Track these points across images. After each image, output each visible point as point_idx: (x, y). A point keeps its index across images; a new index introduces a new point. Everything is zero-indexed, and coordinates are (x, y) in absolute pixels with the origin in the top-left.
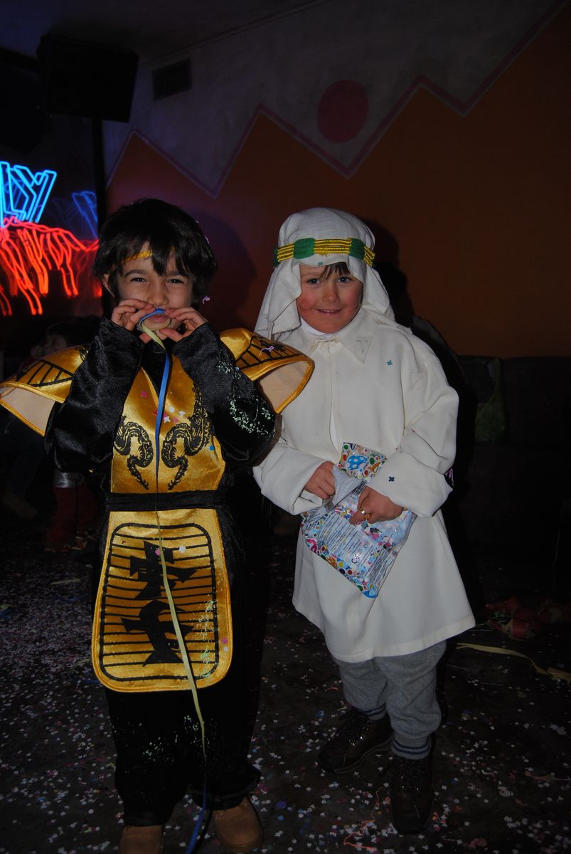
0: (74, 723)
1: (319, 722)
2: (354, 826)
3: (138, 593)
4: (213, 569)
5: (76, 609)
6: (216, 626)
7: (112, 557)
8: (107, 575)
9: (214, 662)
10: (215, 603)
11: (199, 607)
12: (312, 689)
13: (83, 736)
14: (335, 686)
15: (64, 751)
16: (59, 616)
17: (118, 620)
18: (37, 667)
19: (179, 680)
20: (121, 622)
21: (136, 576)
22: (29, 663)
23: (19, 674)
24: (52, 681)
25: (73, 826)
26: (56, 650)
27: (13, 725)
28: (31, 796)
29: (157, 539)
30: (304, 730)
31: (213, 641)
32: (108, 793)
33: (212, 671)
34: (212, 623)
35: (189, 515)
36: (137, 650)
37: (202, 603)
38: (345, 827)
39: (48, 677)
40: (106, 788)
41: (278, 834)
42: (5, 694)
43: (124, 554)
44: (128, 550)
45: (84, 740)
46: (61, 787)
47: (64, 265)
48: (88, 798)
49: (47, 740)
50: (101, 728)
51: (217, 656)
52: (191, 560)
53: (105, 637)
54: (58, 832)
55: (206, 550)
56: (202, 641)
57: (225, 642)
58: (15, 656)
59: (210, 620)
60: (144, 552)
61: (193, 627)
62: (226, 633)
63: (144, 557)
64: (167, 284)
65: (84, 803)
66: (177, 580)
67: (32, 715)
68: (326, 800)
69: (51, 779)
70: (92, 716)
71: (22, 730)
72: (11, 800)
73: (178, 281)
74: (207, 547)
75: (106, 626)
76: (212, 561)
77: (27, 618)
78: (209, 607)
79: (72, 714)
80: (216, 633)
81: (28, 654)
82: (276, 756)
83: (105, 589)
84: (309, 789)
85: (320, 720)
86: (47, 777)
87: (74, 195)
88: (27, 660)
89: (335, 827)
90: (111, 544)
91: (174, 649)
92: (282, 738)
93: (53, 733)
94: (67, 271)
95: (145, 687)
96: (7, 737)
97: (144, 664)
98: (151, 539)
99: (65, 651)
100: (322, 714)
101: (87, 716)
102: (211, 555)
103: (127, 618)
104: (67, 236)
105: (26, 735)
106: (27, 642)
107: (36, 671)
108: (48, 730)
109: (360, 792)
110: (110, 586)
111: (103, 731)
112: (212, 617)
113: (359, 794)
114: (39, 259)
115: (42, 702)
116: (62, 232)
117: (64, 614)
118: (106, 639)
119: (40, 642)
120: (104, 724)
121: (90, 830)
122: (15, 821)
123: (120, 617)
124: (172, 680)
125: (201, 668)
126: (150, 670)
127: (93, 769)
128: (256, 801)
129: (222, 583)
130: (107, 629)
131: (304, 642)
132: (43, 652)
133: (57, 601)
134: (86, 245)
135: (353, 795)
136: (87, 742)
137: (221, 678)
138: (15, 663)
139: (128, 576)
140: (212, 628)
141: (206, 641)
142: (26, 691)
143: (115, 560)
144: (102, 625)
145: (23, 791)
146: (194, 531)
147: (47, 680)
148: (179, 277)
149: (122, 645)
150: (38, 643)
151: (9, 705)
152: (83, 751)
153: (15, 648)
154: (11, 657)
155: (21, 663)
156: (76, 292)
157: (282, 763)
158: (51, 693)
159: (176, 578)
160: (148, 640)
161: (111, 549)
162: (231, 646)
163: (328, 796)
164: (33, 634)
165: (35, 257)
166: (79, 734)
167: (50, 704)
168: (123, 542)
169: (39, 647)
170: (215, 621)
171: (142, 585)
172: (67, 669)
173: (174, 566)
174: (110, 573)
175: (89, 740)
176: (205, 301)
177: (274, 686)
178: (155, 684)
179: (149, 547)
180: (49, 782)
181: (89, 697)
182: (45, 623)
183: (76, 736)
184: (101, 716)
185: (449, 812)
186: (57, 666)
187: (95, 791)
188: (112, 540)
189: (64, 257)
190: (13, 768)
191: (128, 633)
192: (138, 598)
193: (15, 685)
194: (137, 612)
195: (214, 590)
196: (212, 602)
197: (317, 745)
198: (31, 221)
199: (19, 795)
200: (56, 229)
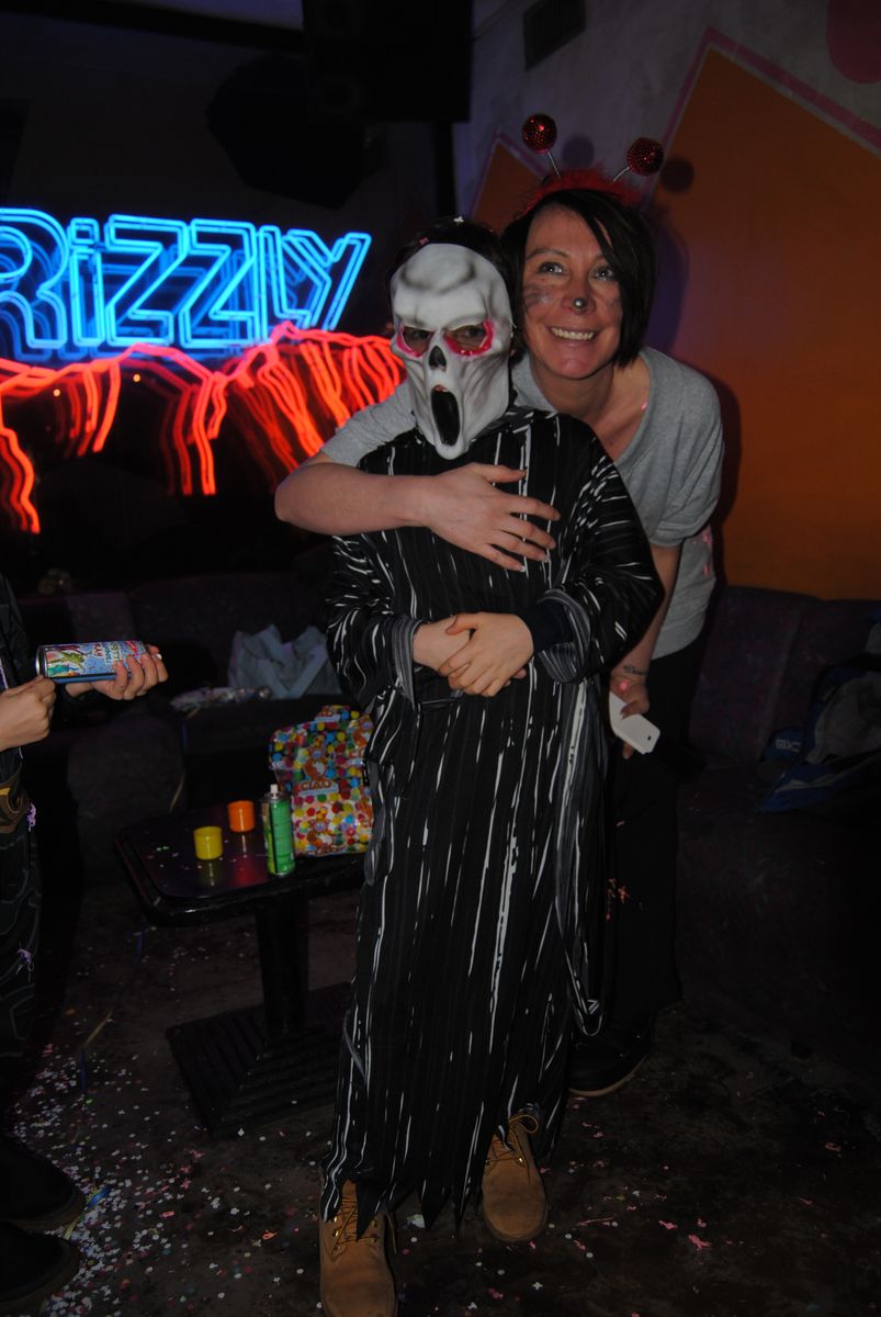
116: (378, 341)
200: (370, 338)
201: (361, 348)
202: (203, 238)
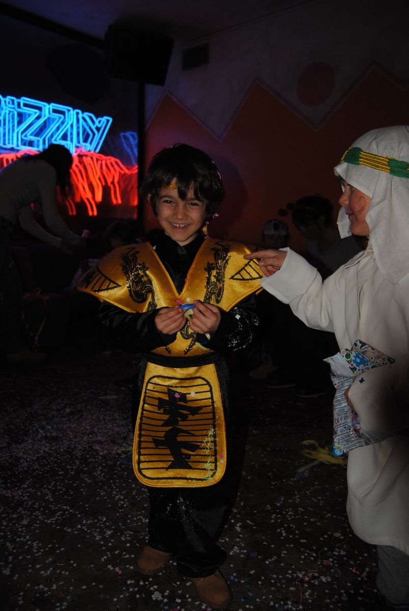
0: (116, 489)
1: (280, 504)
2: (303, 573)
3: (163, 422)
4: (214, 408)
5: (115, 416)
6: (215, 446)
7: (146, 398)
8: (143, 409)
9: (213, 470)
10: (215, 431)
11: (204, 433)
12: (276, 482)
13: (122, 498)
14: (291, 481)
15: (109, 506)
16: (104, 420)
17: (150, 439)
18: (90, 451)
19: (190, 481)
20: (152, 440)
21: (162, 411)
22: (85, 448)
23: (79, 454)
24: (101, 460)
25: (116, 552)
26: (103, 441)
27: (76, 486)
28: (89, 531)
29: (175, 387)
30: (270, 508)
31: (213, 456)
32: (139, 535)
33: (212, 476)
34: (213, 443)
35: (197, 371)
36: (162, 460)
37: (206, 430)
38: (297, 572)
39: (98, 458)
40: (138, 532)
41: (252, 572)
42: (70, 466)
43: (154, 396)
44: (157, 393)
45: (123, 500)
46: (109, 528)
47: (113, 183)
48: (126, 536)
49: (98, 498)
50: (134, 493)
51: (216, 466)
52: (199, 401)
53: (141, 450)
54: (107, 555)
55: (208, 395)
56: (206, 455)
57: (222, 457)
58: (76, 443)
59: (212, 442)
60: (167, 395)
61: (200, 446)
62: (222, 451)
63: (167, 399)
64: (187, 205)
65: (124, 539)
66: (189, 414)
67: (89, 481)
68: (285, 554)
69: (101, 522)
70: (128, 485)
71: (82, 490)
72: (76, 532)
73: (195, 204)
74: (209, 393)
75: (142, 443)
76: (213, 402)
77: (83, 418)
78: (211, 433)
79: (115, 483)
80: (215, 451)
81: (84, 442)
82: (250, 523)
83: (141, 419)
84: (273, 546)
85: (281, 503)
86: (99, 521)
87: (122, 134)
88: (84, 446)
89: (290, 572)
90: (146, 389)
91: (186, 460)
92: (255, 512)
93: (102, 494)
94: (115, 187)
95: (168, 484)
96: (72, 493)
97: (167, 469)
98: (172, 387)
99: (108, 442)
100: (283, 499)
101: (124, 485)
102: (212, 398)
103: (156, 438)
104: (116, 162)
105: (84, 493)
106: (84, 434)
107: (90, 453)
108: (99, 491)
109: (308, 551)
110: (144, 417)
111: (135, 496)
112: (213, 439)
113: (307, 553)
114: (97, 178)
115: (95, 474)
116: (113, 159)
117: (108, 418)
118: (142, 451)
119: (92, 435)
120: (135, 491)
121: (128, 556)
122: (79, 546)
123: (151, 438)
124: (186, 480)
125: (205, 473)
126: (171, 473)
127: (129, 519)
128: (237, 550)
129: (220, 417)
130: (143, 445)
131: (270, 451)
132: (95, 442)
133: (102, 409)
134: (128, 169)
135: (303, 553)
136: (124, 502)
137: (218, 480)
138: (76, 447)
139: (157, 411)
140: (213, 447)
141: (209, 456)
142: (84, 466)
143: (148, 400)
144: (140, 442)
145: (84, 528)
146: (200, 381)
147: (97, 460)
148: (196, 202)
149: (153, 456)
150: (91, 436)
151: (73, 473)
152: (122, 507)
153: (76, 437)
154: (73, 443)
155: (80, 447)
156: (120, 201)
157: (255, 528)
158: (100, 468)
159: (189, 413)
160: (170, 453)
161: (145, 393)
162: (225, 459)
163: (286, 552)
164: (87, 429)
165: (94, 176)
166: (119, 496)
167: (100, 475)
168: (154, 388)
169: (91, 438)
170: (215, 442)
171: (166, 417)
172: (110, 453)
173: (187, 405)
174: (145, 408)
175: (126, 500)
176: (215, 216)
177: (249, 478)
178: (173, 483)
179: (170, 392)
180: (101, 524)
181: (125, 473)
182: (95, 423)
183: (117, 497)
184: (134, 486)
185: (368, 571)
186: (103, 451)
187: (130, 533)
188: (146, 386)
189: (114, 177)
190: (77, 513)
191: (156, 448)
192: (163, 425)
193: (77, 461)
194: (163, 434)
195: (214, 422)
196: (213, 430)
197: (279, 518)
198: (92, 152)
199: (81, 530)
200: (110, 157)
201: (106, 160)
202: (55, 111)
